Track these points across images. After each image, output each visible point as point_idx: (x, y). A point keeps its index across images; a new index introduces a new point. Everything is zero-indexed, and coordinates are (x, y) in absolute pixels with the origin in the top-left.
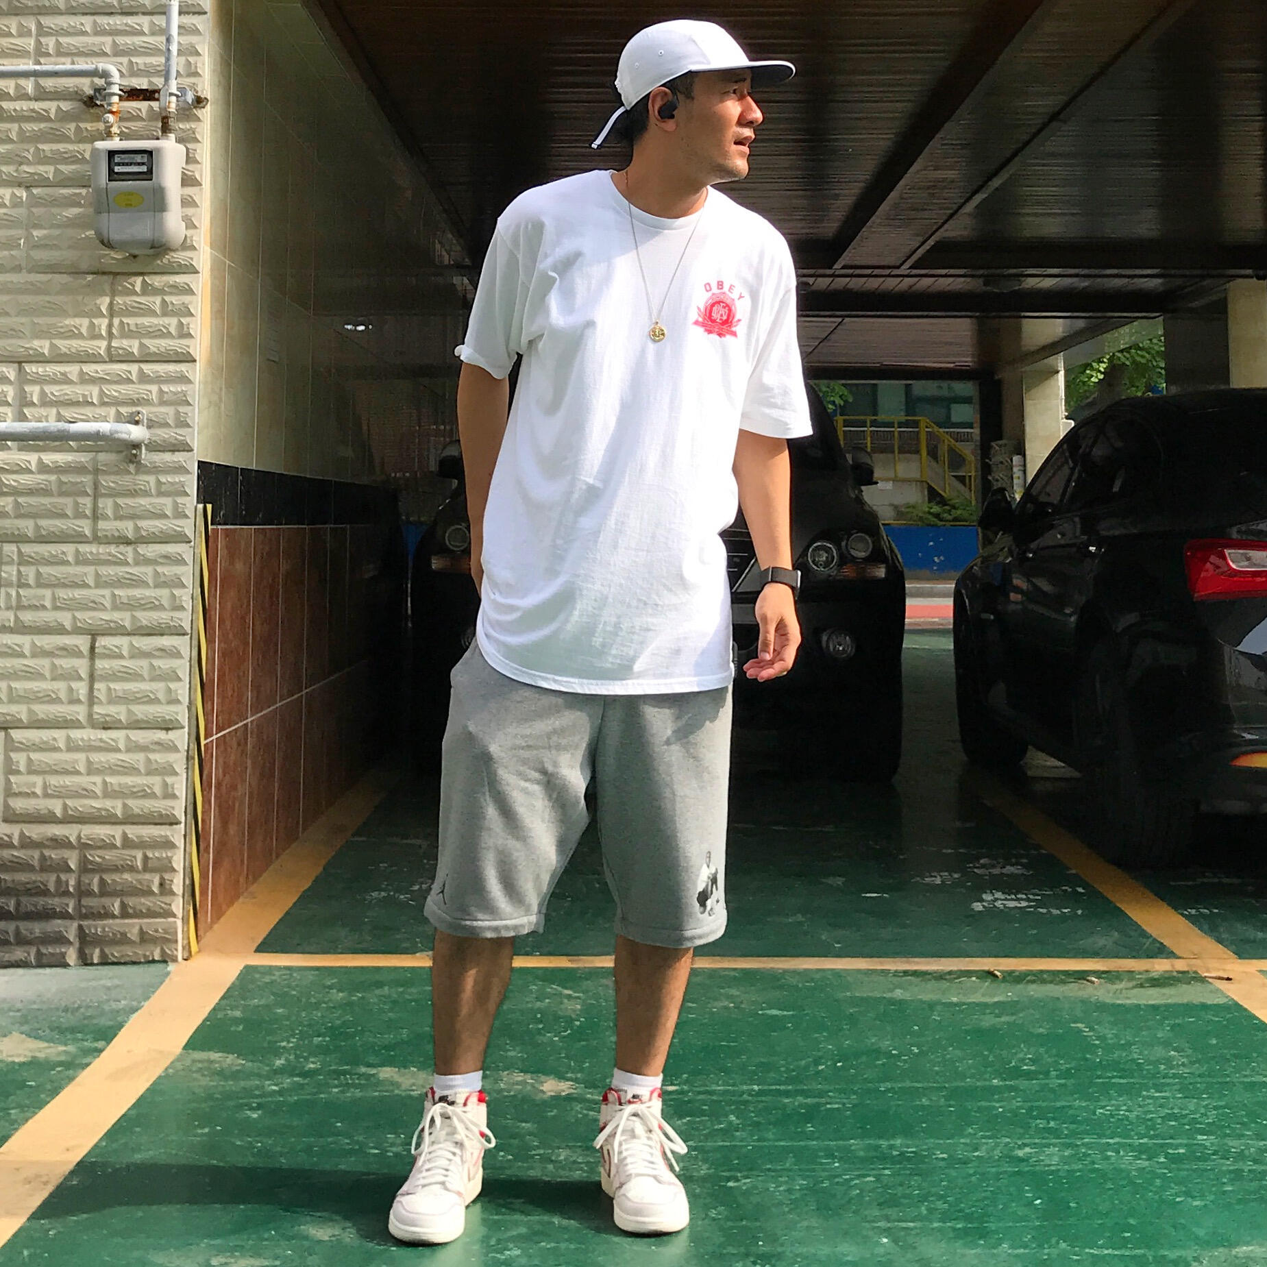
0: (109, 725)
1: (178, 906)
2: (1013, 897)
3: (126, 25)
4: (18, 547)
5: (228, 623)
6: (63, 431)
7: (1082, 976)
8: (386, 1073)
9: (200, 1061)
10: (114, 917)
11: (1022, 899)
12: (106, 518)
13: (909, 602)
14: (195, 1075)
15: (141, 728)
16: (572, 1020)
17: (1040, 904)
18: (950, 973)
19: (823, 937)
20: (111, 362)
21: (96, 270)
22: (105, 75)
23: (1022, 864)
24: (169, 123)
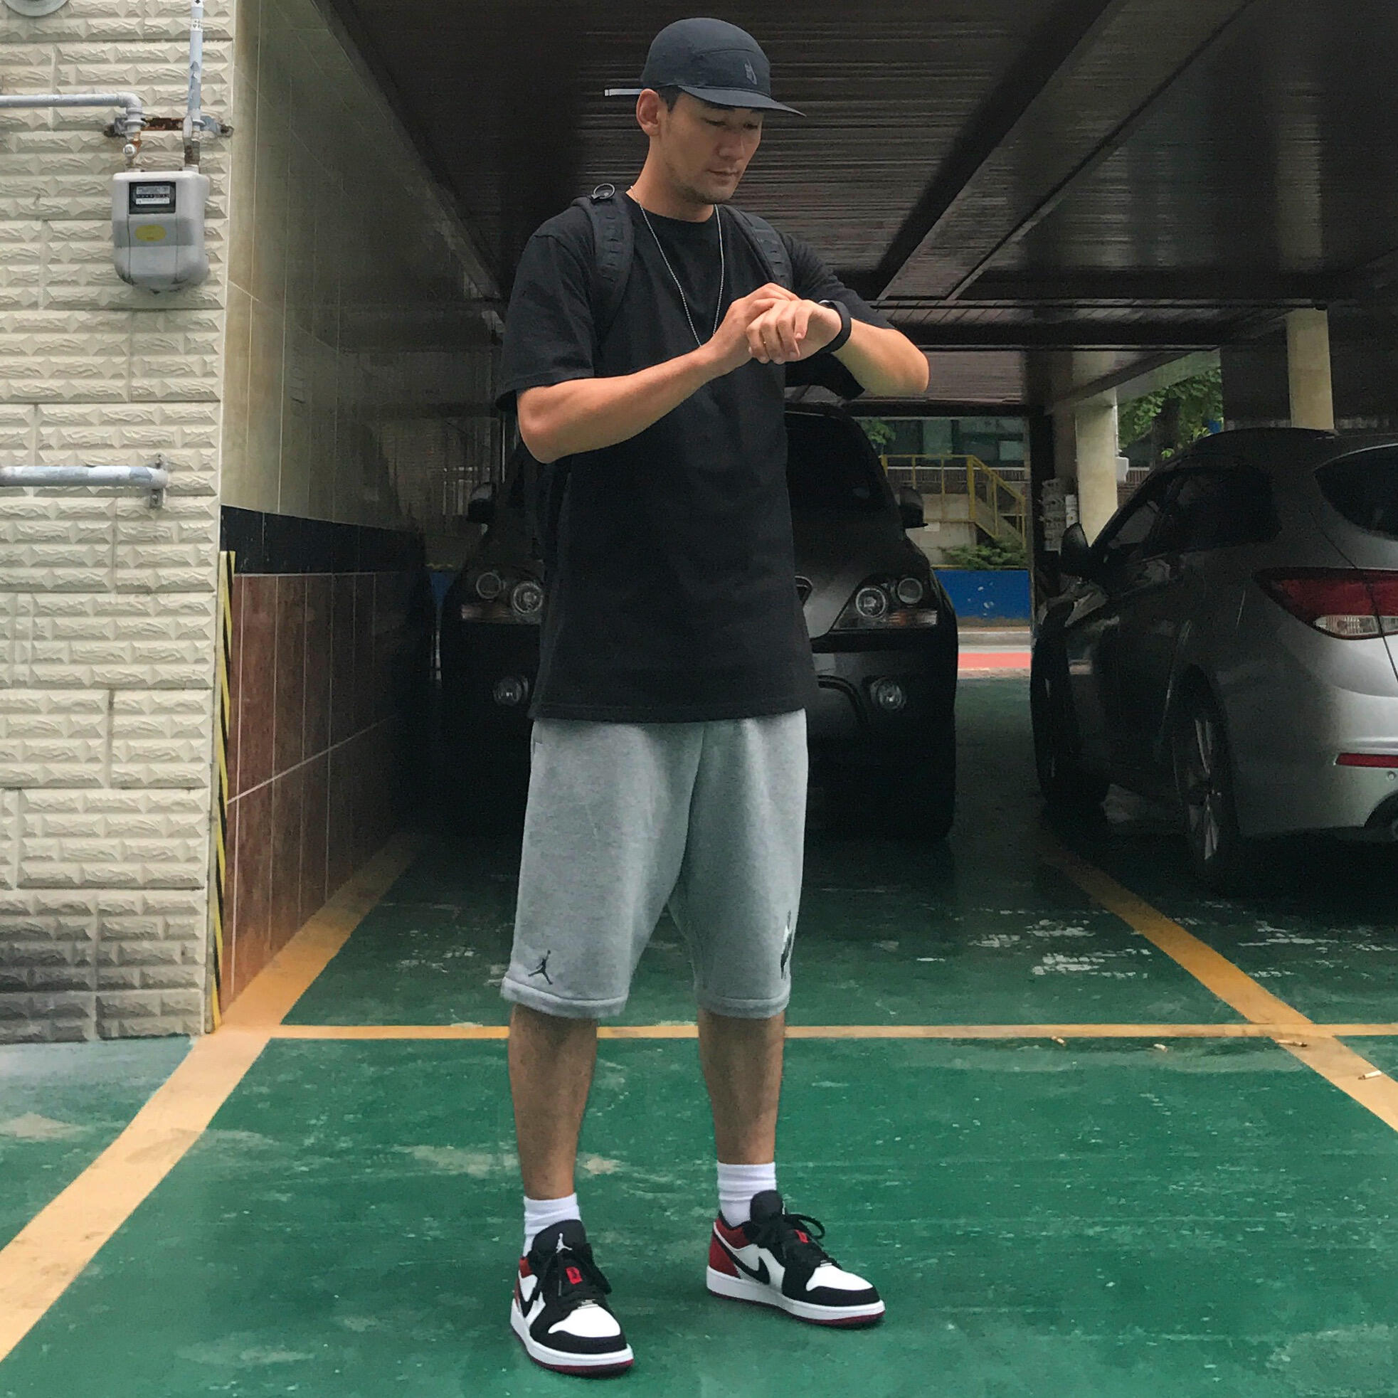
0: (129, 785)
1: (201, 975)
2: (1076, 960)
3: (150, 52)
4: (33, 598)
5: (252, 678)
6: (82, 475)
7: (1148, 1043)
8: (422, 1152)
9: (224, 1141)
10: (132, 987)
11: (1085, 963)
12: (123, 565)
13: (962, 650)
14: (221, 1156)
15: (161, 788)
16: (616, 1095)
17: (1104, 967)
18: (1011, 1041)
19: (878, 1004)
20: (132, 402)
21: (116, 306)
22: (124, 103)
23: (1082, 926)
24: (193, 152)
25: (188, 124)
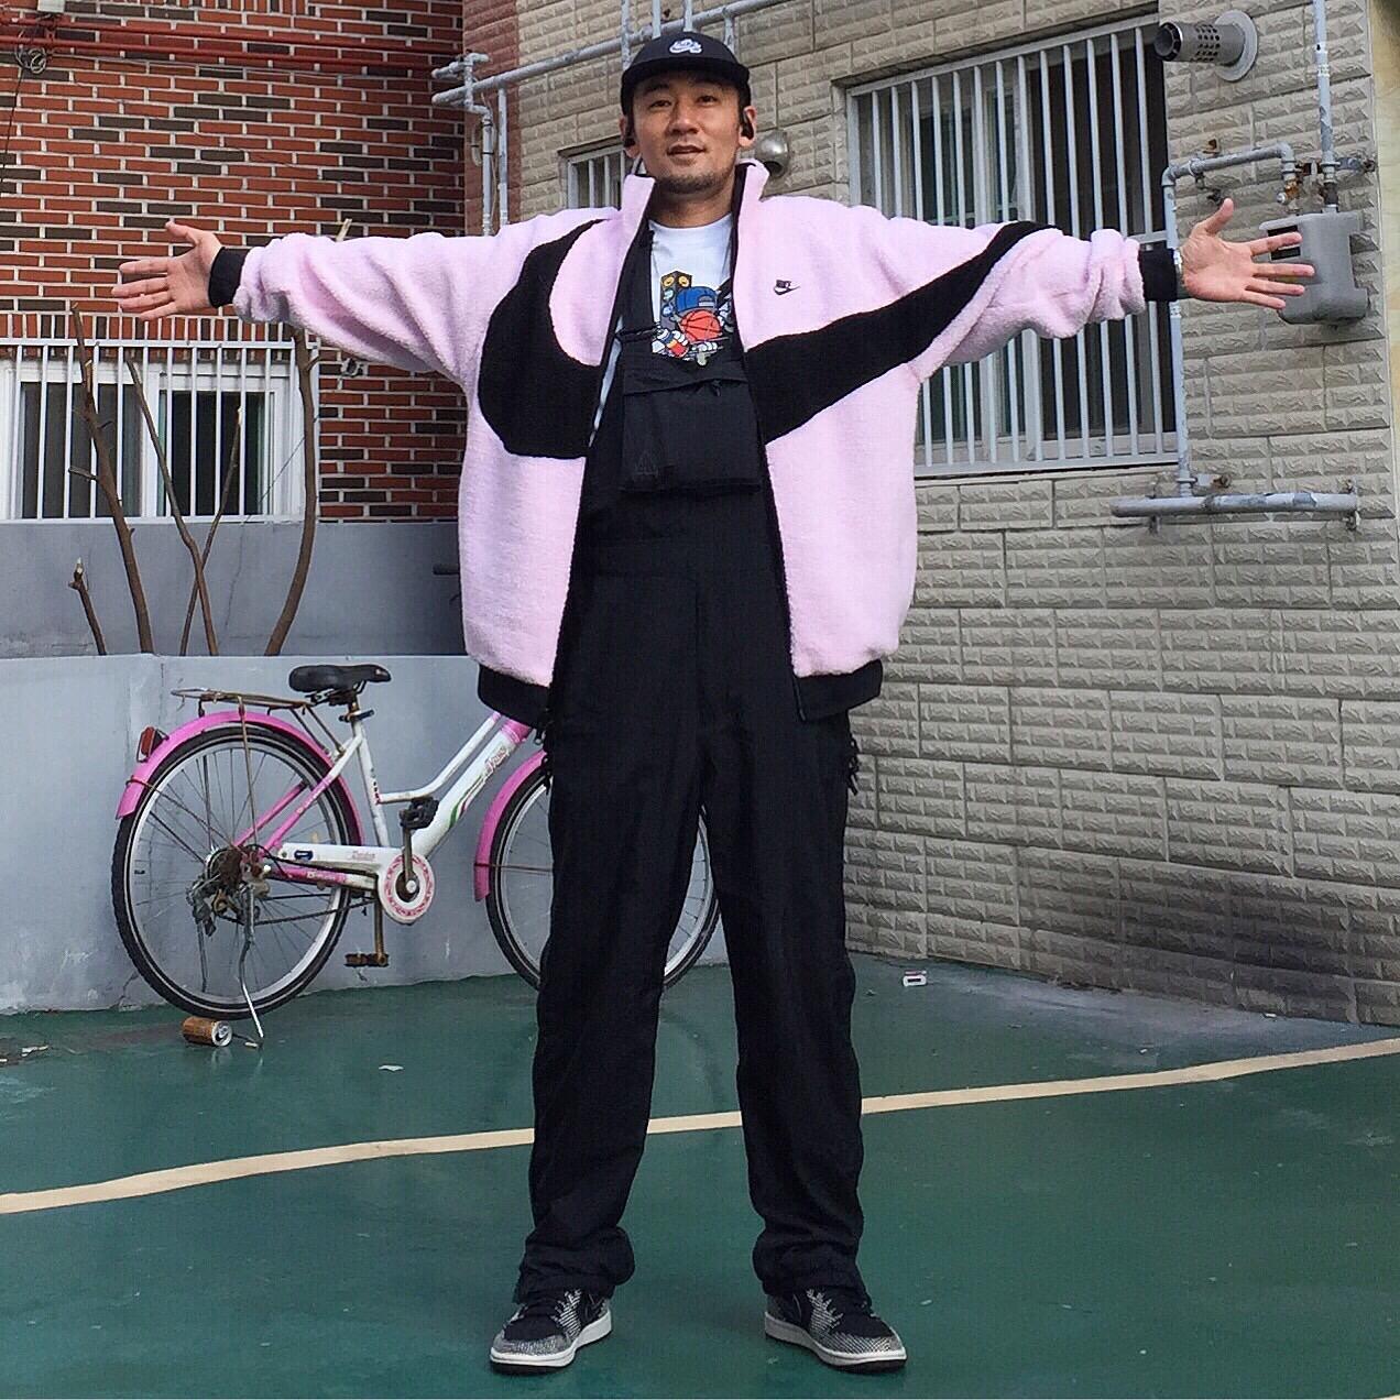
0: (1359, 788)
4: (1282, 613)
12: (1337, 586)
20: (1329, 431)
21: (1311, 343)
22: (1278, 155)
24: (1328, 193)
25: (1314, 167)
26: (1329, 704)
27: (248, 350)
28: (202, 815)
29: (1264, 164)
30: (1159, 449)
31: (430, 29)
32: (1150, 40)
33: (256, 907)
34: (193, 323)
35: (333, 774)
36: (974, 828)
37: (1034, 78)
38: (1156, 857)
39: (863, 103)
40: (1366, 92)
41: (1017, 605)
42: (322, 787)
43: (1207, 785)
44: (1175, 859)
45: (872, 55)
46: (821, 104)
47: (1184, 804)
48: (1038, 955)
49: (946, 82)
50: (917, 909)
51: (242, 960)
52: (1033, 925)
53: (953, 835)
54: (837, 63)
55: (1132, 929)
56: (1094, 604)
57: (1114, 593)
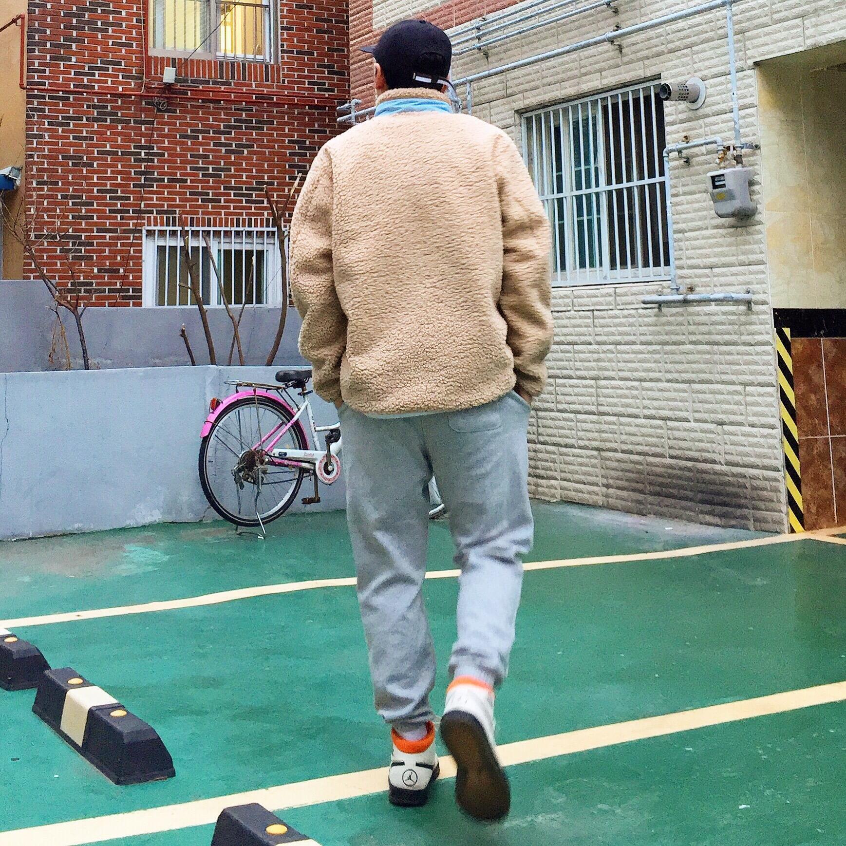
0: (754, 426)
4: (719, 348)
10: (762, 510)
15: (763, 428)
20: (739, 266)
21: (731, 226)
22: (717, 142)
24: (738, 159)
25: (732, 148)
26: (740, 388)
27: (257, 232)
28: (238, 436)
29: (709, 147)
30: (663, 274)
31: (336, 89)
32: (658, 91)
33: (262, 477)
34: (232, 220)
35: (295, 419)
36: (581, 443)
37: (605, 109)
38: (662, 456)
39: (529, 120)
40: (755, 114)
41: (598, 343)
42: (289, 425)
43: (685, 424)
44: (671, 457)
45: (532, 99)
46: (510, 121)
47: (675, 432)
48: (610, 500)
49: (566, 110)
50: (556, 479)
51: (256, 500)
52: (607, 486)
53: (572, 446)
54: (517, 103)
55: (652, 488)
56: (634, 343)
57: (643, 338)
